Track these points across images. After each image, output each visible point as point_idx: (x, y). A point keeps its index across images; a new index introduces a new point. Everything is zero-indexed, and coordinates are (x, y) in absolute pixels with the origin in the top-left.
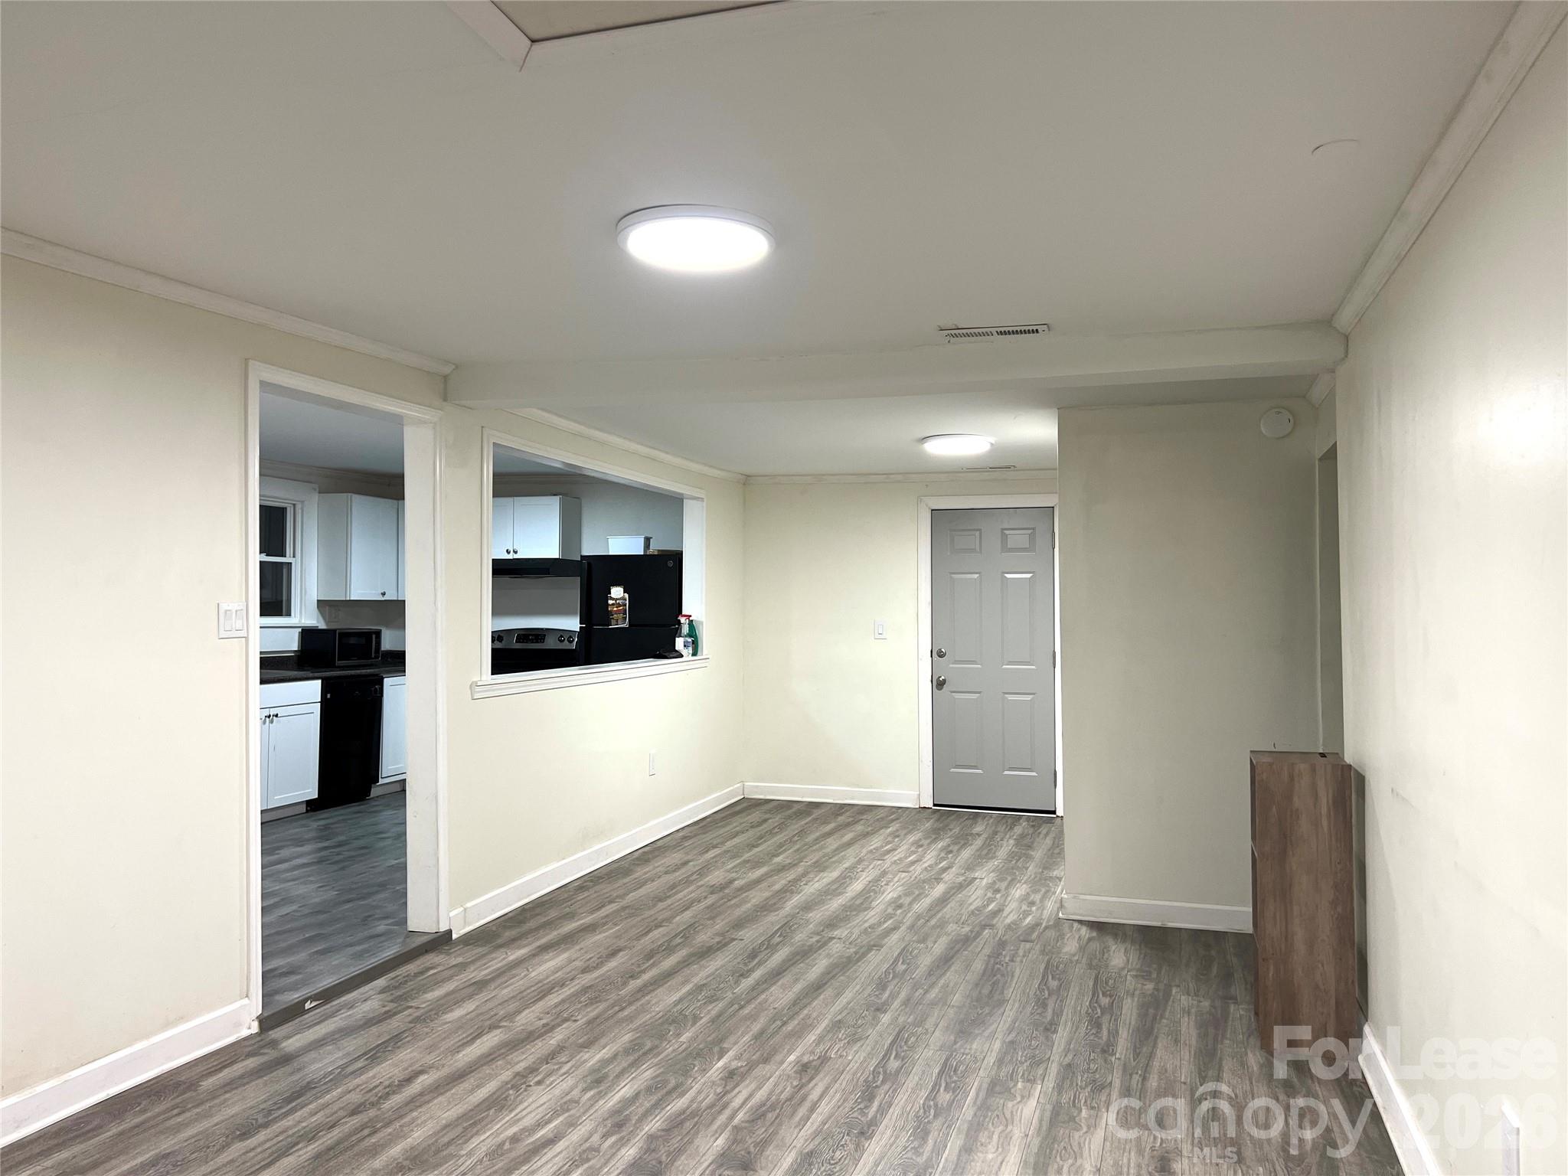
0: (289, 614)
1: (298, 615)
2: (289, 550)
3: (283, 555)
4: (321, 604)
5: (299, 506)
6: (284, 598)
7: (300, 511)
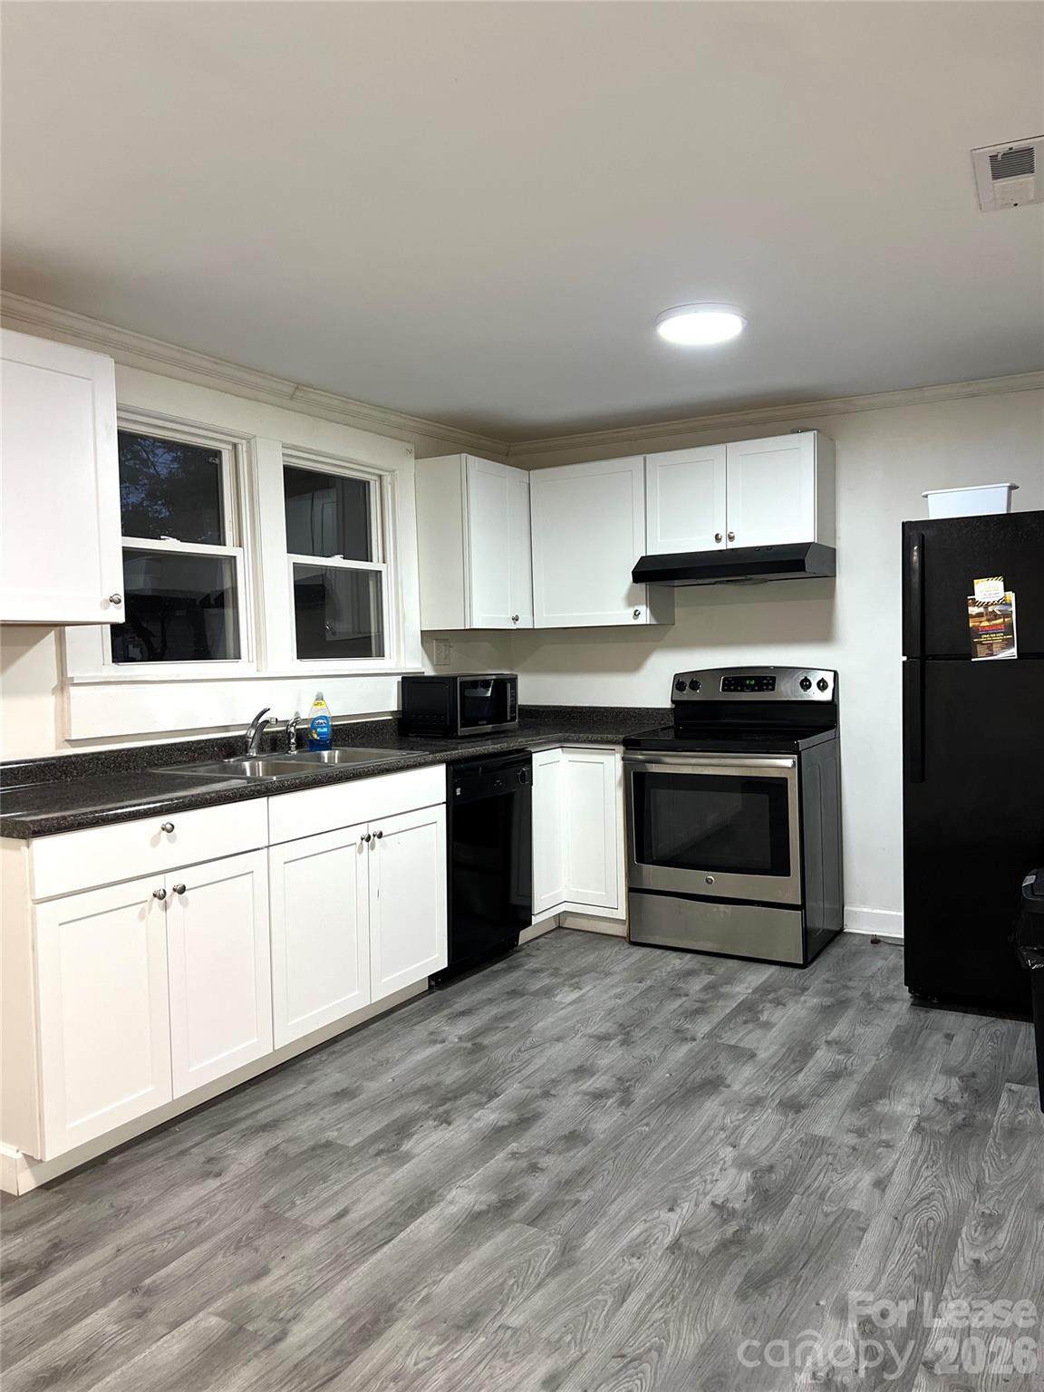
0: (381, 654)
1: (394, 654)
2: (376, 551)
3: (368, 558)
4: (427, 636)
5: (387, 479)
6: (373, 629)
7: (390, 487)
